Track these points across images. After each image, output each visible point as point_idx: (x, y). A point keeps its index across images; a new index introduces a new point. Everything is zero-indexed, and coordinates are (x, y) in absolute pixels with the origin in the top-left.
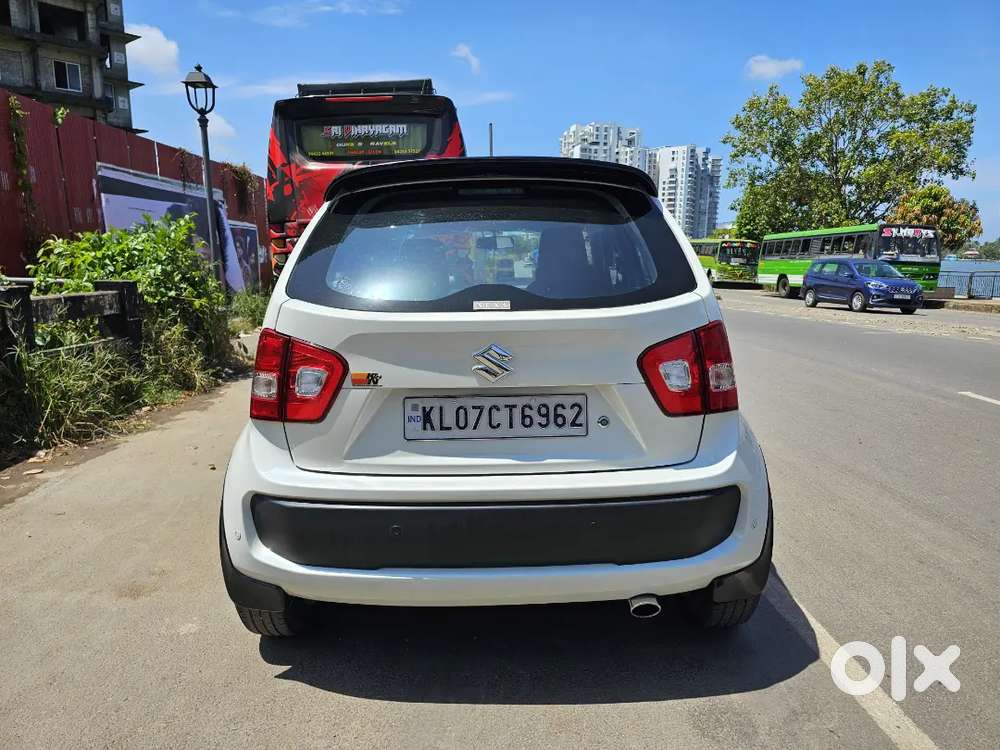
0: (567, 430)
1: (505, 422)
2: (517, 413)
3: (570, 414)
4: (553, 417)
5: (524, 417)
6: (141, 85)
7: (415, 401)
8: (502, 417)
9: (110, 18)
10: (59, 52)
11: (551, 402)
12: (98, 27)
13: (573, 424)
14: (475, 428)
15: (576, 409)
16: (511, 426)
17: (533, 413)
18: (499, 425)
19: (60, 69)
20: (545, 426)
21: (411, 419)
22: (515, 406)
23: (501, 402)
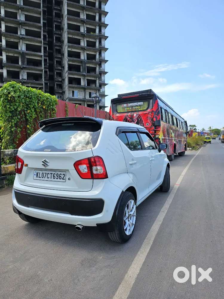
0: (62, 180)
1: (50, 177)
2: (52, 175)
3: (62, 176)
4: (59, 177)
5: (54, 176)
6: (108, 95)
7: (36, 171)
8: (49, 176)
9: (102, 81)
10: (90, 90)
11: (59, 173)
12: (99, 83)
13: (63, 179)
14: (45, 178)
15: (64, 175)
16: (51, 178)
17: (55, 175)
18: (49, 178)
19: (90, 94)
20: (57, 179)
21: (35, 175)
22: (52, 173)
23: (50, 172)
